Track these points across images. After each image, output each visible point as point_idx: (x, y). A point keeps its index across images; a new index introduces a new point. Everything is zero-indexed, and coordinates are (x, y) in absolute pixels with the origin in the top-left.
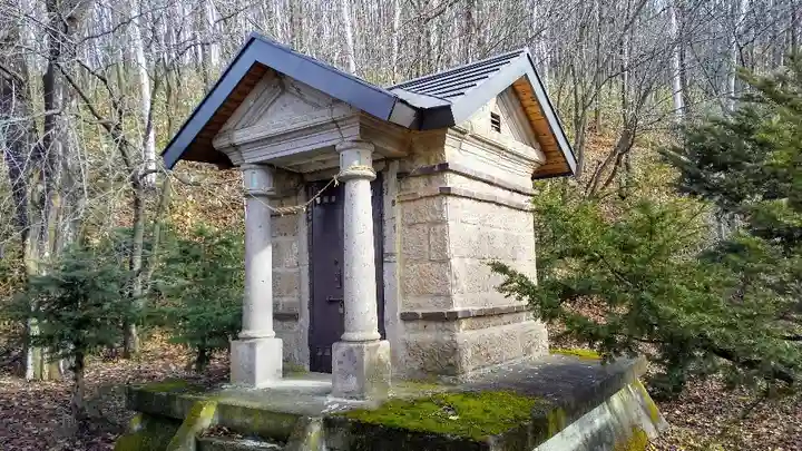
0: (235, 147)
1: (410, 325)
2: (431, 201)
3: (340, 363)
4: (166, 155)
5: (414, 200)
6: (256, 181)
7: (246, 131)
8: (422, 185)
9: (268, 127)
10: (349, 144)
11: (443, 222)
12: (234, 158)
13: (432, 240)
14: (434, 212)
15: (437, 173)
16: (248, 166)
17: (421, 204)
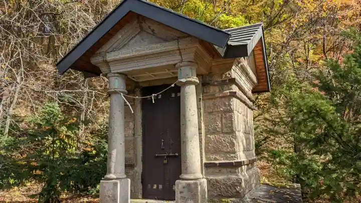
0: (107, 63)
1: (211, 170)
2: (223, 99)
3: (181, 192)
4: (59, 65)
5: (212, 99)
6: (117, 84)
7: (116, 53)
8: (218, 90)
9: (132, 51)
10: (186, 63)
11: (231, 111)
12: (104, 69)
13: (224, 121)
14: (225, 105)
15: (227, 84)
16: (113, 75)
17: (218, 101)
